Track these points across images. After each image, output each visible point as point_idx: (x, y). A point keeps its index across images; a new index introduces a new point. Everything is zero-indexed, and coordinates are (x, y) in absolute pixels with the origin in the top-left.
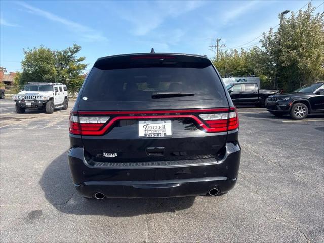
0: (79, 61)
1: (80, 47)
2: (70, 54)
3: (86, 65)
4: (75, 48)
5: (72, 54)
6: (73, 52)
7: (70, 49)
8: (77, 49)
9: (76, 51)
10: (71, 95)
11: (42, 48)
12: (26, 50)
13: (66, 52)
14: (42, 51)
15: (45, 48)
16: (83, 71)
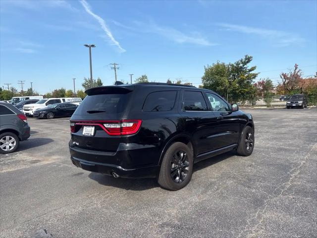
0: (250, 70)
1: (251, 57)
2: (241, 65)
3: (257, 74)
4: (246, 59)
5: (244, 66)
6: (245, 63)
7: (241, 61)
8: (248, 60)
9: (248, 62)
10: (242, 104)
11: (218, 63)
12: (206, 67)
13: (238, 64)
14: (218, 66)
15: (220, 63)
16: (253, 80)
